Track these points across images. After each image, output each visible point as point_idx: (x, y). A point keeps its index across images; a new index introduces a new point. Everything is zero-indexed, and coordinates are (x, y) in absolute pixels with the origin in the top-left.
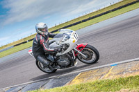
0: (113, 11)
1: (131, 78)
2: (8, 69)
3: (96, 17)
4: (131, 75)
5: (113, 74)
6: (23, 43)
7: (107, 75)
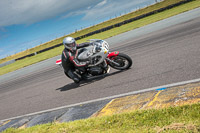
0: (159, 11)
1: (186, 107)
2: (7, 93)
3: (135, 19)
4: (186, 104)
5: (161, 101)
6: (29, 56)
7: (151, 103)
